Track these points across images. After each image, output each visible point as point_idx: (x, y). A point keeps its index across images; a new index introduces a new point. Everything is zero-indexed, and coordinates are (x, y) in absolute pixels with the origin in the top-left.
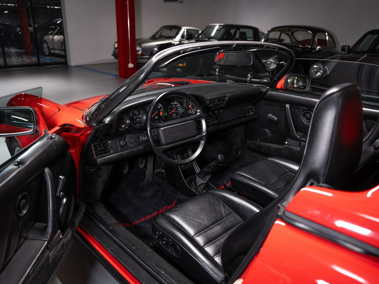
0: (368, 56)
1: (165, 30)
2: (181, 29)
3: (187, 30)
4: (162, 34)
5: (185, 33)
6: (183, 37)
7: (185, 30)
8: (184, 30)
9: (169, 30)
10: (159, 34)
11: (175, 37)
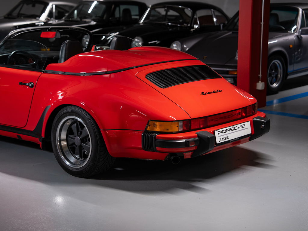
0: (233, 33)
1: (25, 6)
2: (47, 4)
3: (56, 6)
4: (22, 12)
5: (54, 10)
6: (50, 15)
7: (54, 6)
8: (51, 6)
9: (31, 6)
10: (17, 11)
11: (39, 16)
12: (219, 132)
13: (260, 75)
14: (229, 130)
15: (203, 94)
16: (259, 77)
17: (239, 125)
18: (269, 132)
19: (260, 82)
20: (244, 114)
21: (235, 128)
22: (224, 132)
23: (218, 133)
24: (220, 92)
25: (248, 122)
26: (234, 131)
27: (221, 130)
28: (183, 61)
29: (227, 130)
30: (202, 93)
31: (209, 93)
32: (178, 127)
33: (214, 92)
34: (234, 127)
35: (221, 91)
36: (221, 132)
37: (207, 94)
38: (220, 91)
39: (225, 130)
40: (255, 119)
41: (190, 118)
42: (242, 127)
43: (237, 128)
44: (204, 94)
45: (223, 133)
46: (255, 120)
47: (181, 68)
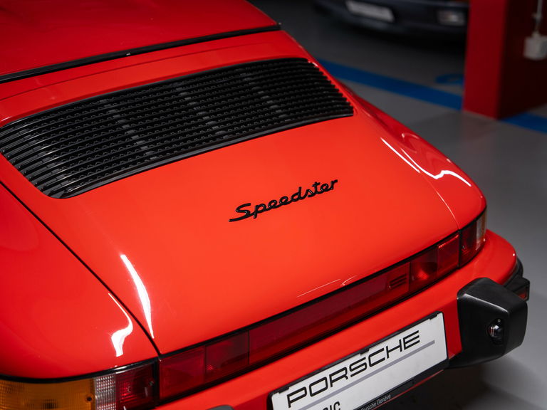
12: (292, 398)
13: (538, 16)
14: (344, 372)
15: (246, 212)
16: (534, 21)
17: (393, 342)
18: (521, 346)
19: (536, 35)
20: (422, 275)
21: (374, 359)
22: (315, 389)
23: (290, 402)
24: (327, 190)
25: (434, 320)
26: (370, 370)
27: (306, 383)
28: (204, 46)
29: (333, 378)
30: (239, 210)
31: (273, 205)
32: (89, 399)
33: (298, 197)
34: (366, 355)
35: (332, 187)
36: (303, 392)
37: (265, 210)
38: (326, 188)
39: (325, 379)
40: (466, 295)
41: (155, 354)
42: (403, 345)
43: (383, 354)
44: (249, 215)
45: (312, 395)
46: (467, 300)
47: (176, 84)
